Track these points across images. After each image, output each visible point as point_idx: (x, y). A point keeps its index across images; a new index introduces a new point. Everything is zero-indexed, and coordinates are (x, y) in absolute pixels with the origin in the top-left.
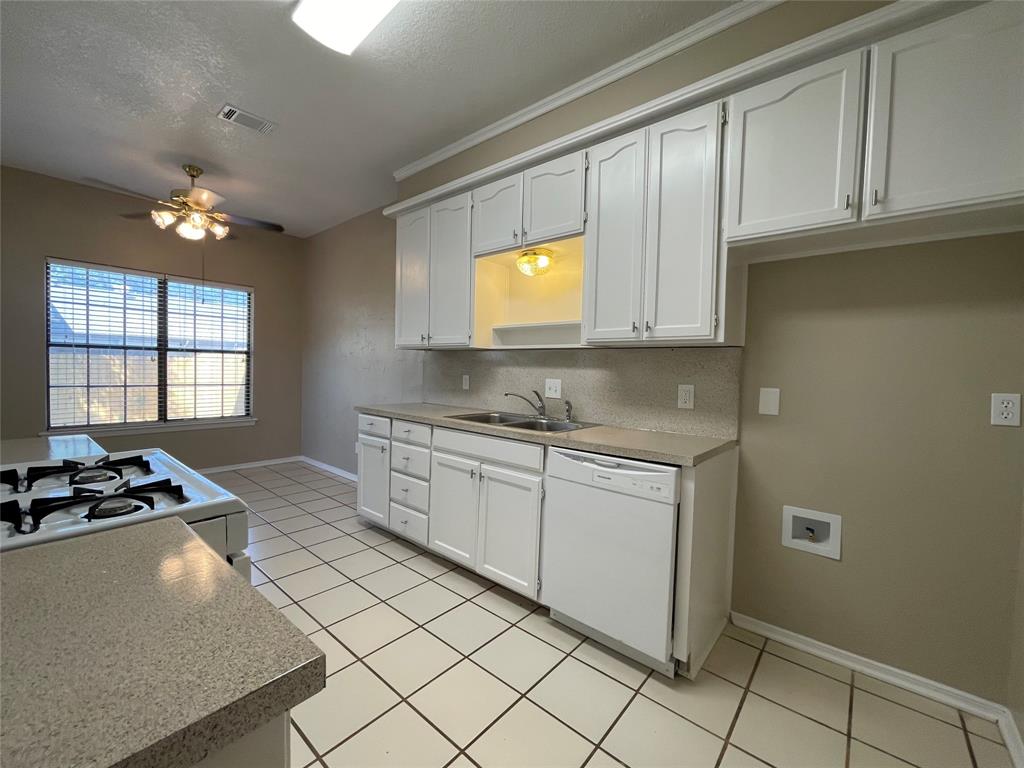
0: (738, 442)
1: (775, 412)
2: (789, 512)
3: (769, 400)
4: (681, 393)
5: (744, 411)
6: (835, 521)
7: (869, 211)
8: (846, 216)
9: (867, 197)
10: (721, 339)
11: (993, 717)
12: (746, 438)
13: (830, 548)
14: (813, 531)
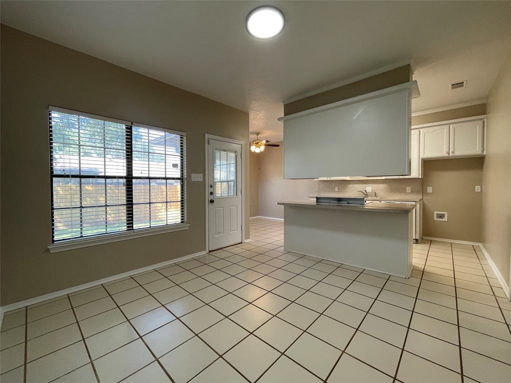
0: (422, 199)
1: (431, 192)
2: (435, 213)
3: (430, 190)
4: (407, 189)
5: (423, 192)
6: (446, 213)
7: (451, 154)
8: (447, 155)
9: (450, 152)
10: (420, 177)
11: (478, 245)
12: (424, 198)
13: (445, 219)
14: (441, 216)
